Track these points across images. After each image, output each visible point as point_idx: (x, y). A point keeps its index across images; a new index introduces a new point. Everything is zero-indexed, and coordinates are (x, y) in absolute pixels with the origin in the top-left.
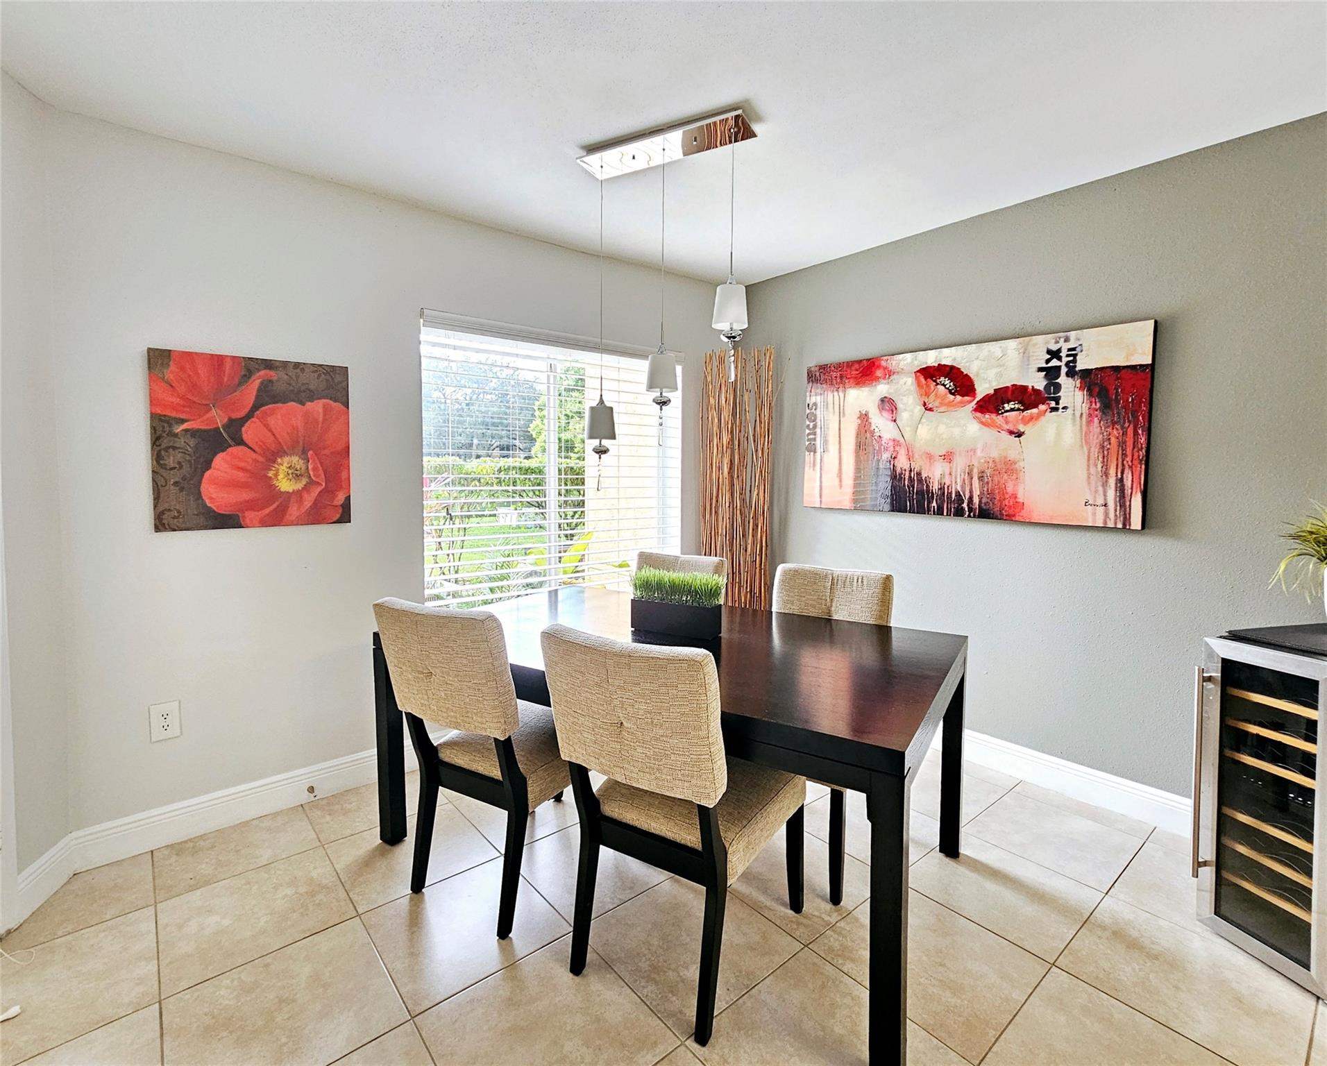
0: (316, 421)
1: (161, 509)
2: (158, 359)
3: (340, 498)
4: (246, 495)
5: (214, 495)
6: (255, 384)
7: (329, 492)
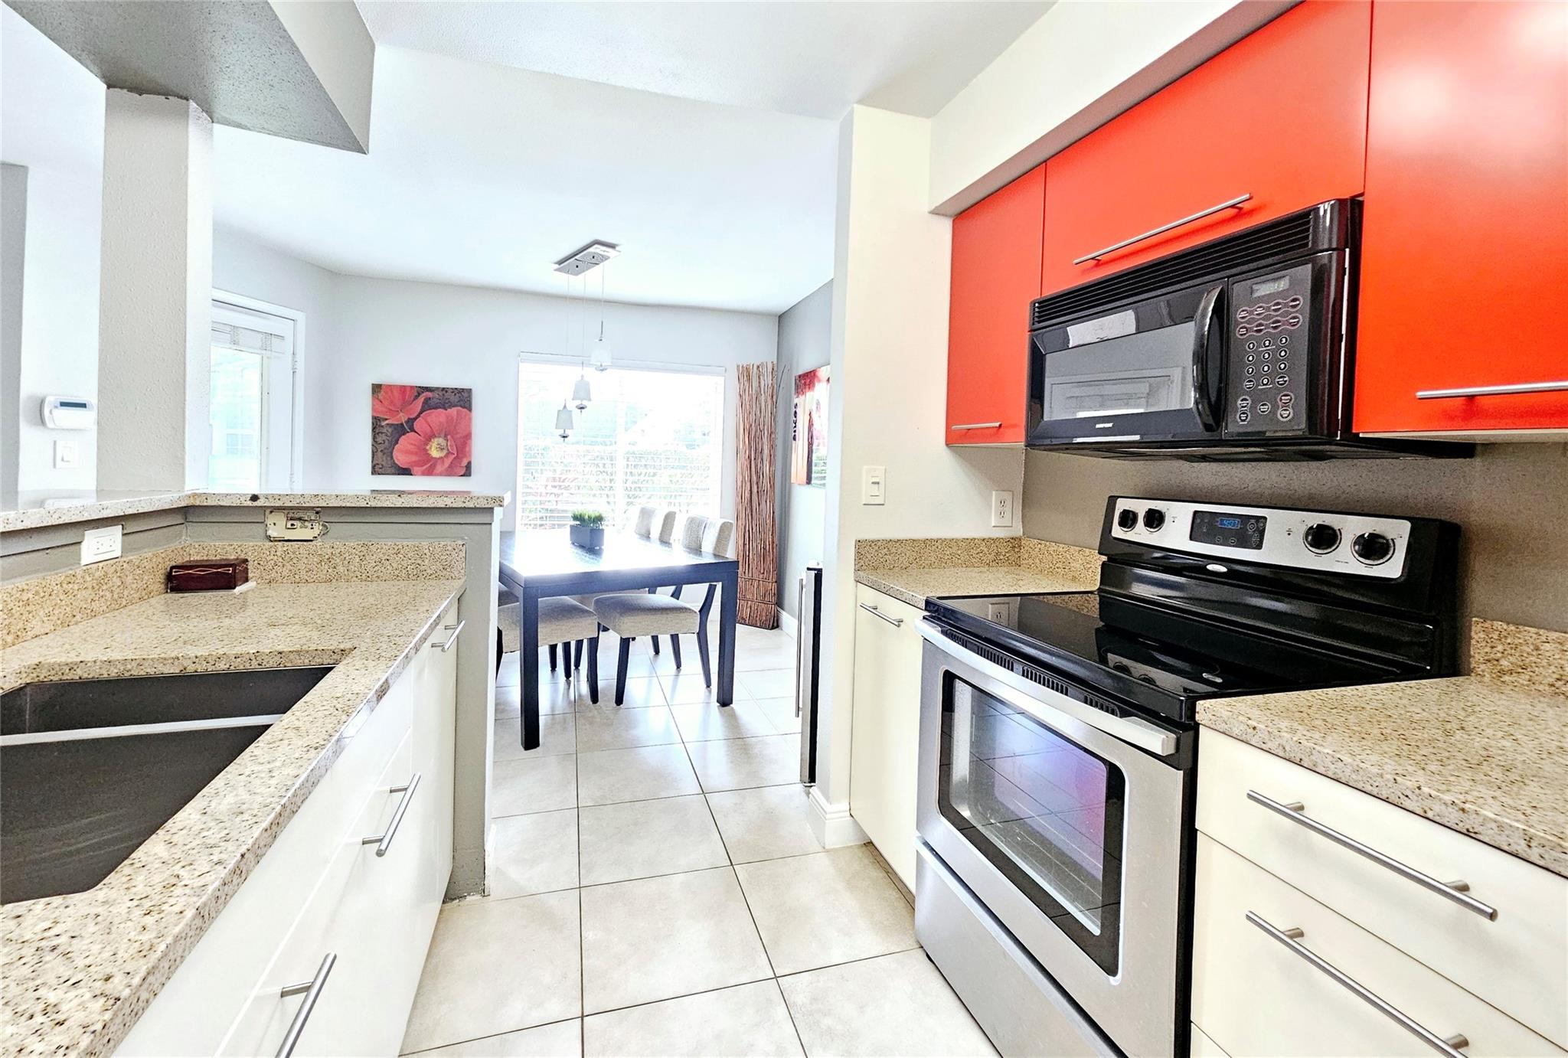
0: (452, 418)
1: (375, 462)
2: (377, 388)
3: (465, 463)
4: (414, 458)
5: (400, 458)
6: (421, 399)
7: (458, 458)
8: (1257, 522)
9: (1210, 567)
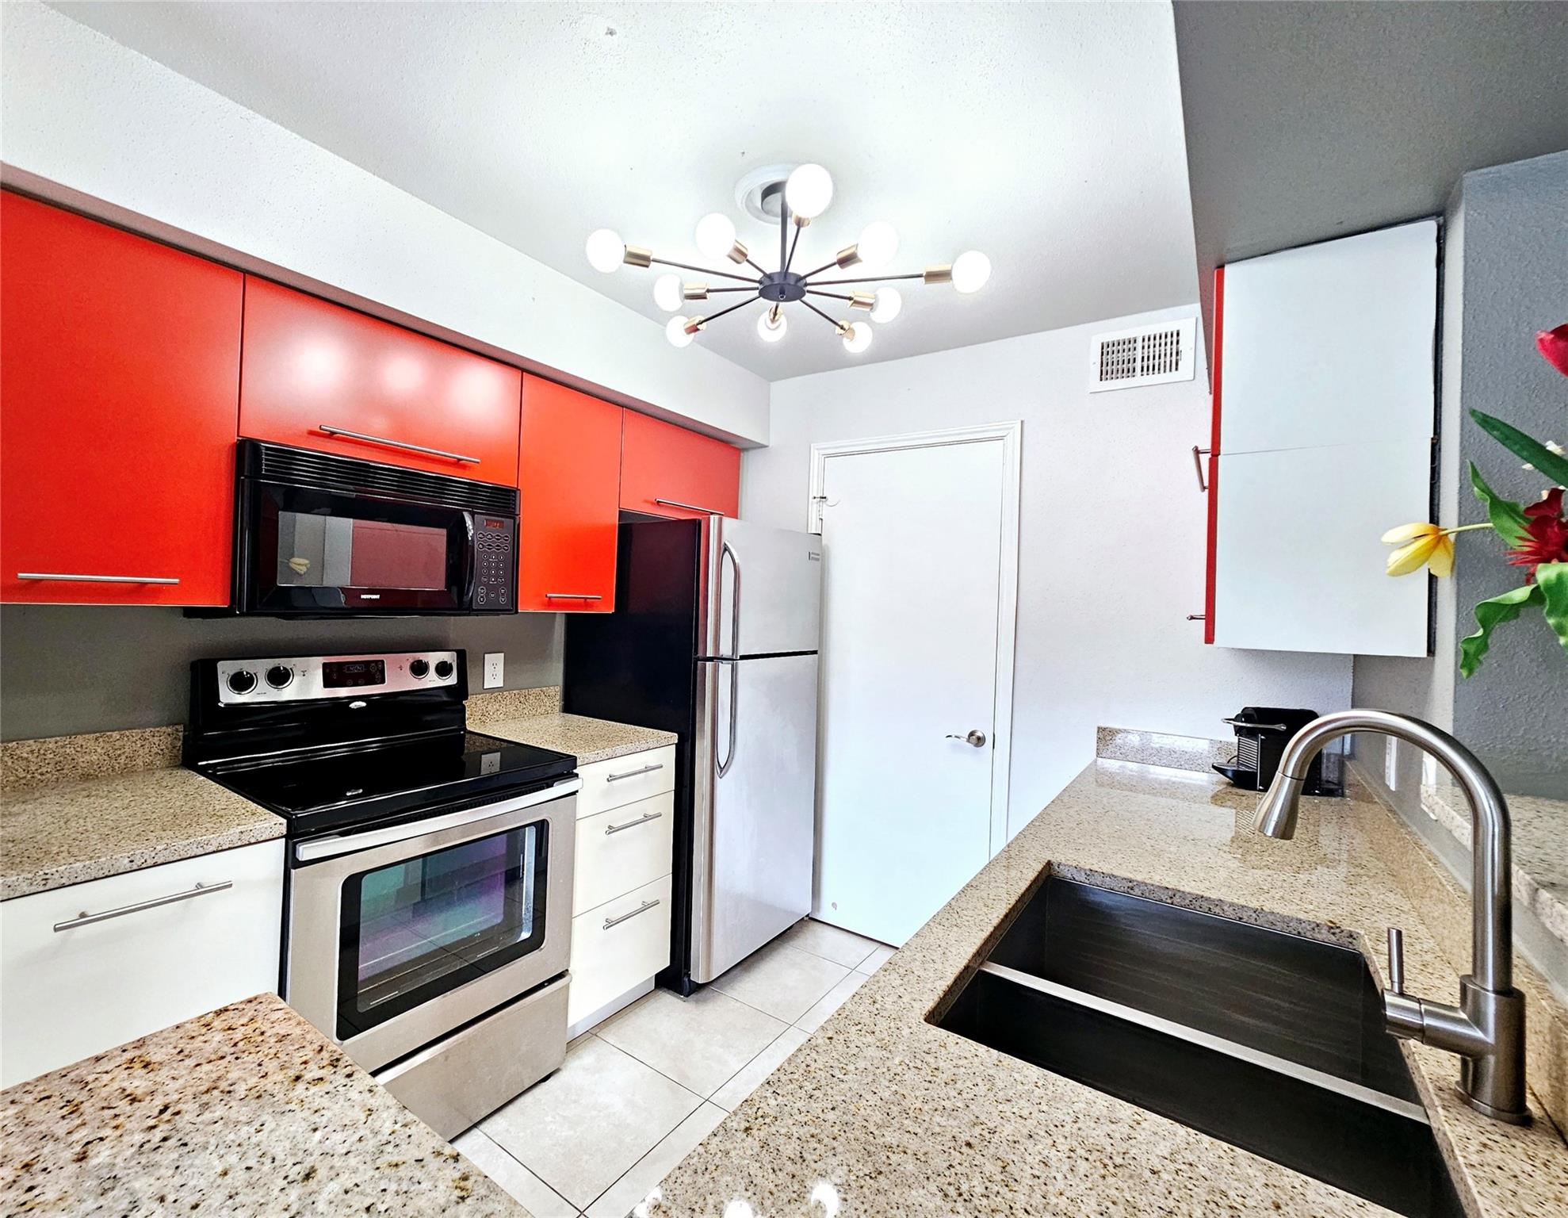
8: (376, 664)
9: (353, 705)
